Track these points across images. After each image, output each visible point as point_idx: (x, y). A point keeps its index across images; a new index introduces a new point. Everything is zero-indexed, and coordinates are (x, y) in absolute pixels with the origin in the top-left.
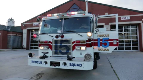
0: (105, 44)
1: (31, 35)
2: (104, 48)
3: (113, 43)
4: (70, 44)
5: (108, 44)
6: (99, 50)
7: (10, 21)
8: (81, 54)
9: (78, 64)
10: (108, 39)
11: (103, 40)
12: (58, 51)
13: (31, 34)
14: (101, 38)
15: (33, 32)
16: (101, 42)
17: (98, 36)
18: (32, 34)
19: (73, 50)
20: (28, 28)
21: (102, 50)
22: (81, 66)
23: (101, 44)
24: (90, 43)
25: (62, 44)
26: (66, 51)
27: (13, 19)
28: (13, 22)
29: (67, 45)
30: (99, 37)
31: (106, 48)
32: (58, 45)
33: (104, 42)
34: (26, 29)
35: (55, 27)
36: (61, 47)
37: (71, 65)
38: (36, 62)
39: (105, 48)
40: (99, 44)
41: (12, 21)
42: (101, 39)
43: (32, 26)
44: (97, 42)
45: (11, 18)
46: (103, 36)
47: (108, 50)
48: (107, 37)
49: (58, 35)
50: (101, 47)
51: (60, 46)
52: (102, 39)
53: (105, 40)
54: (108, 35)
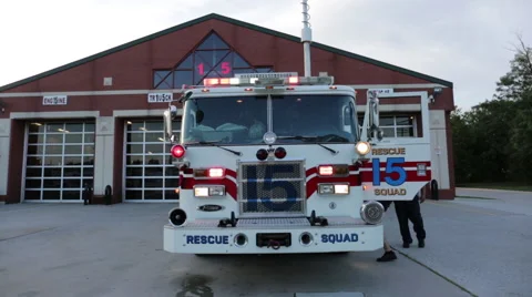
0: (395, 177)
1: (29, 142)
2: (390, 187)
3: (415, 172)
4: (299, 177)
5: (403, 176)
6: (378, 192)
8: (333, 206)
9: (347, 236)
10: (401, 161)
11: (389, 164)
12: (259, 200)
13: (30, 136)
14: (383, 159)
15: (36, 129)
16: (383, 169)
17: (374, 151)
18: (33, 139)
19: (309, 195)
20: (14, 115)
21: (387, 192)
22: (357, 240)
23: (383, 177)
24: (357, 173)
25: (270, 178)
26: (285, 200)
29: (288, 179)
30: (375, 156)
31: (398, 188)
32: (258, 180)
33: (390, 170)
34: (8, 117)
35: (239, 124)
36: (267, 186)
37: (325, 238)
38: (205, 240)
39: (394, 188)
40: (377, 177)
42: (381, 161)
43: (36, 104)
44: (370, 169)
46: (387, 151)
47: (404, 192)
48: (400, 156)
49: (267, 148)
50: (384, 186)
51: (265, 183)
52: (385, 161)
53: (394, 165)
54: (402, 151)
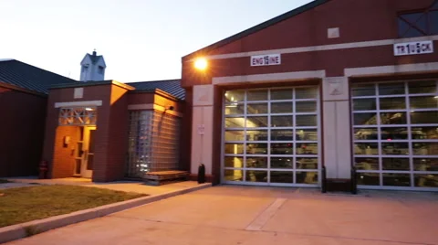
7: (89, 62)
20: (217, 81)
27: (101, 57)
28: (102, 68)
34: (210, 82)
41: (99, 63)
45: (95, 53)
